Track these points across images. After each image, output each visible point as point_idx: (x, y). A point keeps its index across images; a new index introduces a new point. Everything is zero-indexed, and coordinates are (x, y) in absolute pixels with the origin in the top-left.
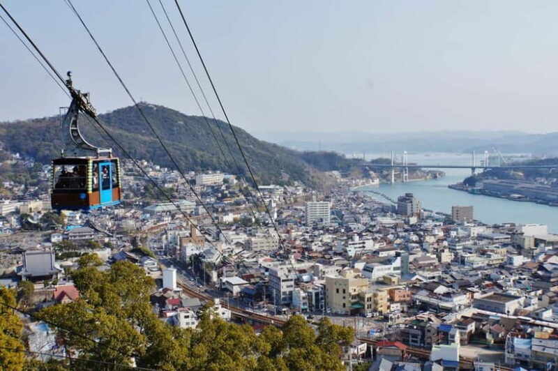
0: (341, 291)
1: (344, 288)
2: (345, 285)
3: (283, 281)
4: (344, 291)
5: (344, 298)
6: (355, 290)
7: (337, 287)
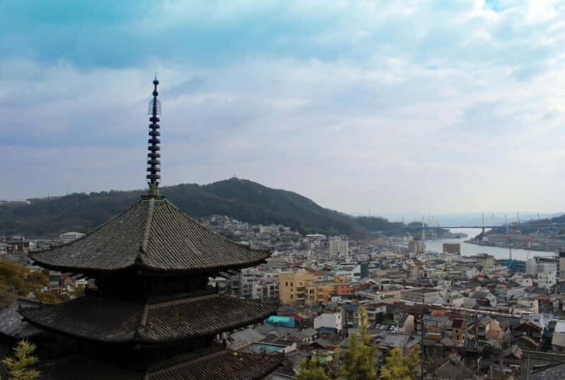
0: (289, 284)
1: (292, 281)
2: (292, 279)
3: (244, 276)
4: (292, 284)
5: (292, 290)
6: (301, 284)
7: (287, 280)
